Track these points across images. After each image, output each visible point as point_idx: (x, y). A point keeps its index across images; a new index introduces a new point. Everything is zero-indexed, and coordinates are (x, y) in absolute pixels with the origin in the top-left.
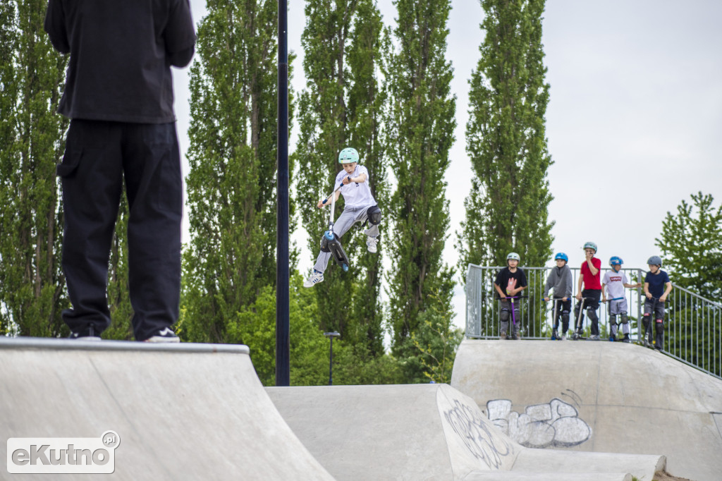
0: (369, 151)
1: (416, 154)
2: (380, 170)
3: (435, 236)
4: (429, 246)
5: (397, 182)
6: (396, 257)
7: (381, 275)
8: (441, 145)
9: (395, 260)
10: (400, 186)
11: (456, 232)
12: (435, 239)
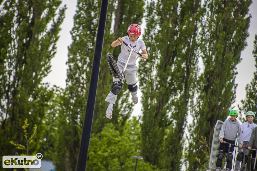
0: (189, 45)
1: (220, 52)
2: (194, 59)
3: (224, 106)
4: (219, 113)
5: (204, 68)
6: (196, 116)
7: (185, 126)
8: (237, 47)
9: (195, 118)
10: (205, 70)
11: (238, 106)
12: (224, 108)
